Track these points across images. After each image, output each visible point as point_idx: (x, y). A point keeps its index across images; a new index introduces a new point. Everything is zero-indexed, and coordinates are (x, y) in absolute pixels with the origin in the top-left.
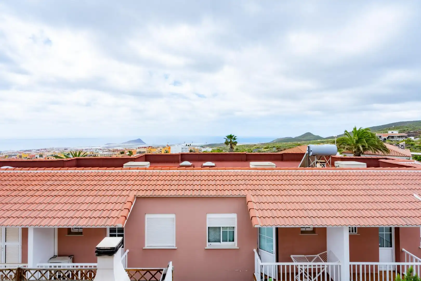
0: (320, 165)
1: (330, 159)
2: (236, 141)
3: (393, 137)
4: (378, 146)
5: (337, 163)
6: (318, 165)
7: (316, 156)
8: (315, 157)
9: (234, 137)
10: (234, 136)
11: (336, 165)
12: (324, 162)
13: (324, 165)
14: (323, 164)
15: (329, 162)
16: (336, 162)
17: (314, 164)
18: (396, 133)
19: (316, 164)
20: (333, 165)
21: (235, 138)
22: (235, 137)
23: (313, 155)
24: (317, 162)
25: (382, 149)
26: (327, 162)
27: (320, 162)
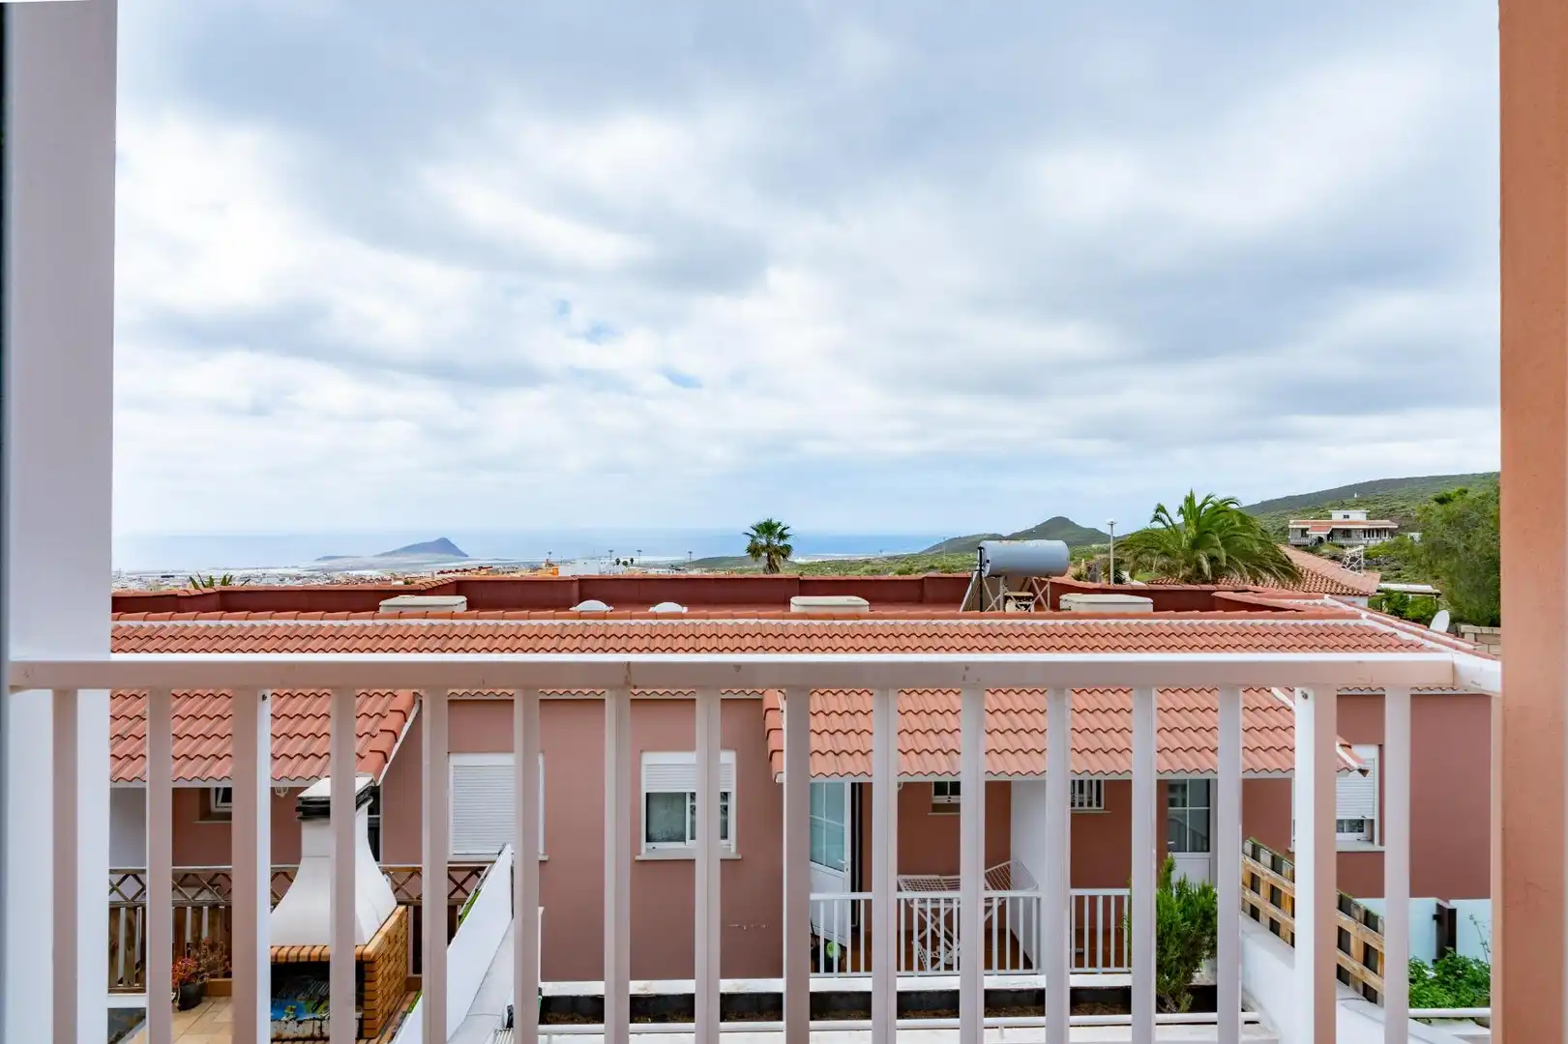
0: (1017, 606)
1: (1048, 586)
2: (787, 542)
3: (1347, 533)
4: (1263, 559)
5: (1069, 600)
6: (1011, 607)
7: (1002, 579)
8: (1001, 582)
9: (779, 529)
10: (779, 524)
11: (1063, 605)
12: (1028, 598)
13: (1027, 607)
14: (1024, 603)
15: (1044, 595)
16: (1063, 597)
17: (998, 603)
18: (1358, 517)
19: (1005, 602)
20: (1055, 606)
21: (785, 532)
22: (784, 529)
23: (995, 575)
24: (1007, 598)
25: (1274, 569)
26: (1040, 595)
27: (1017, 598)
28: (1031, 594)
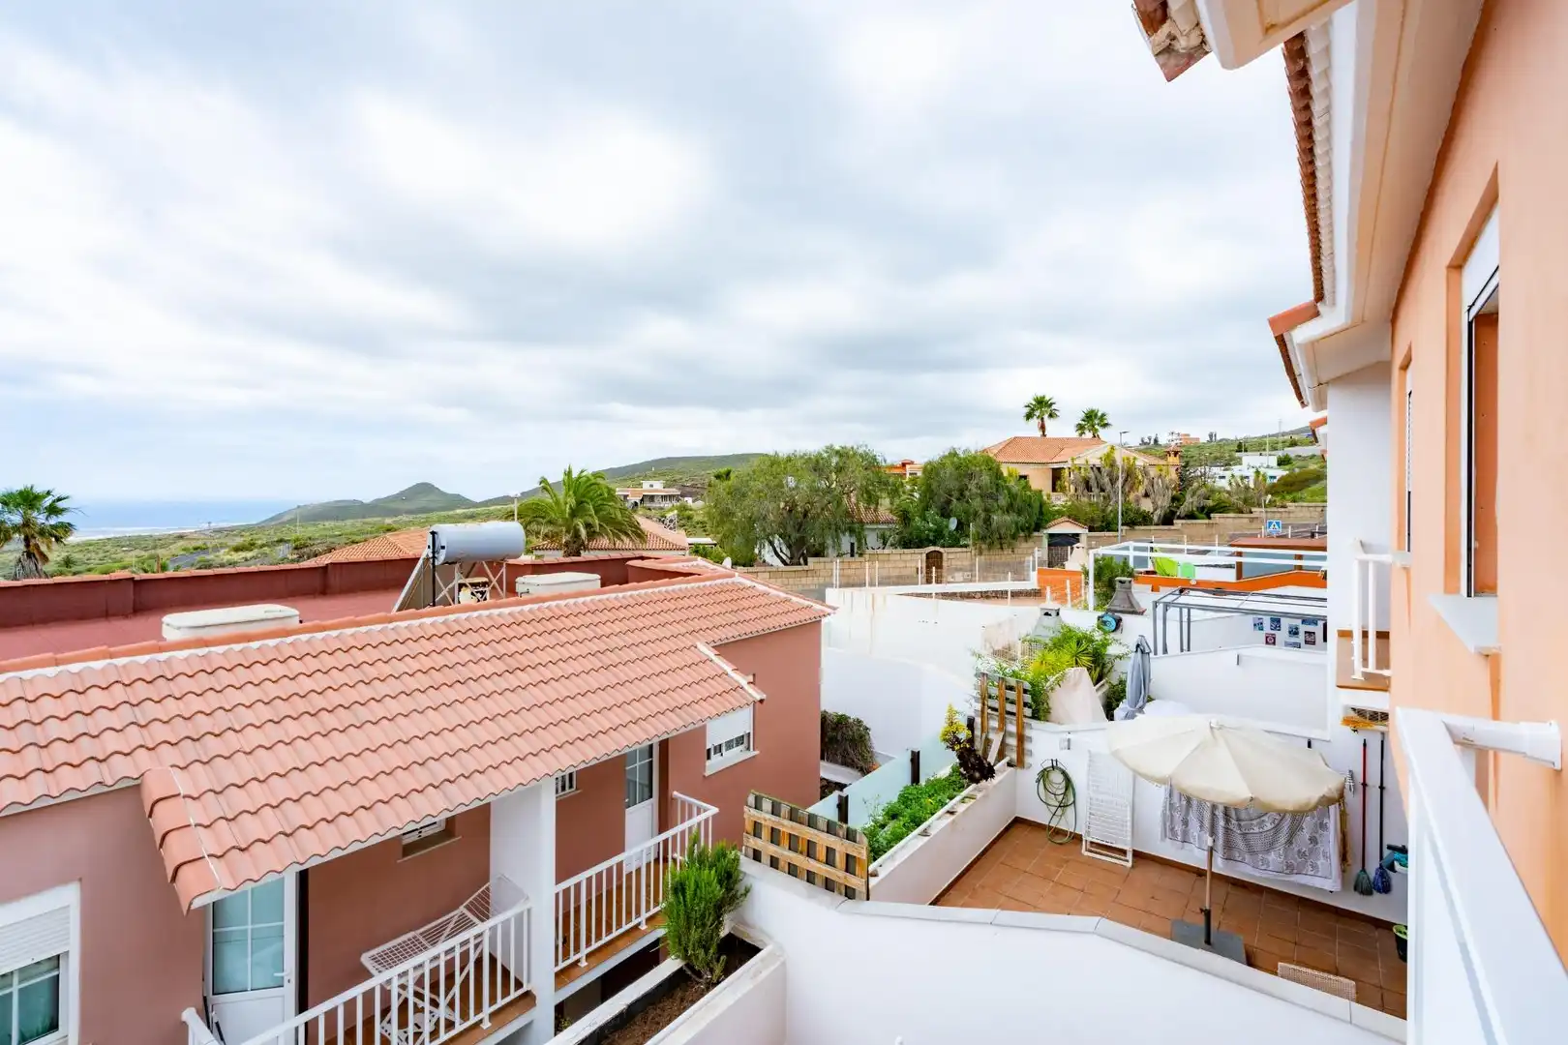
0: (472, 594)
1: (504, 570)
2: (63, 518)
3: (652, 498)
4: (623, 524)
5: (524, 582)
6: (465, 596)
7: (458, 565)
8: (456, 570)
9: (48, 501)
10: (49, 493)
11: (519, 588)
12: (484, 584)
13: (483, 593)
14: (481, 589)
15: (500, 582)
16: (519, 579)
17: (451, 592)
18: (657, 486)
19: (460, 591)
20: (512, 590)
21: (61, 505)
22: (59, 500)
23: (450, 563)
24: (461, 586)
25: (630, 533)
26: (494, 581)
27: (473, 585)
28: (485, 580)
